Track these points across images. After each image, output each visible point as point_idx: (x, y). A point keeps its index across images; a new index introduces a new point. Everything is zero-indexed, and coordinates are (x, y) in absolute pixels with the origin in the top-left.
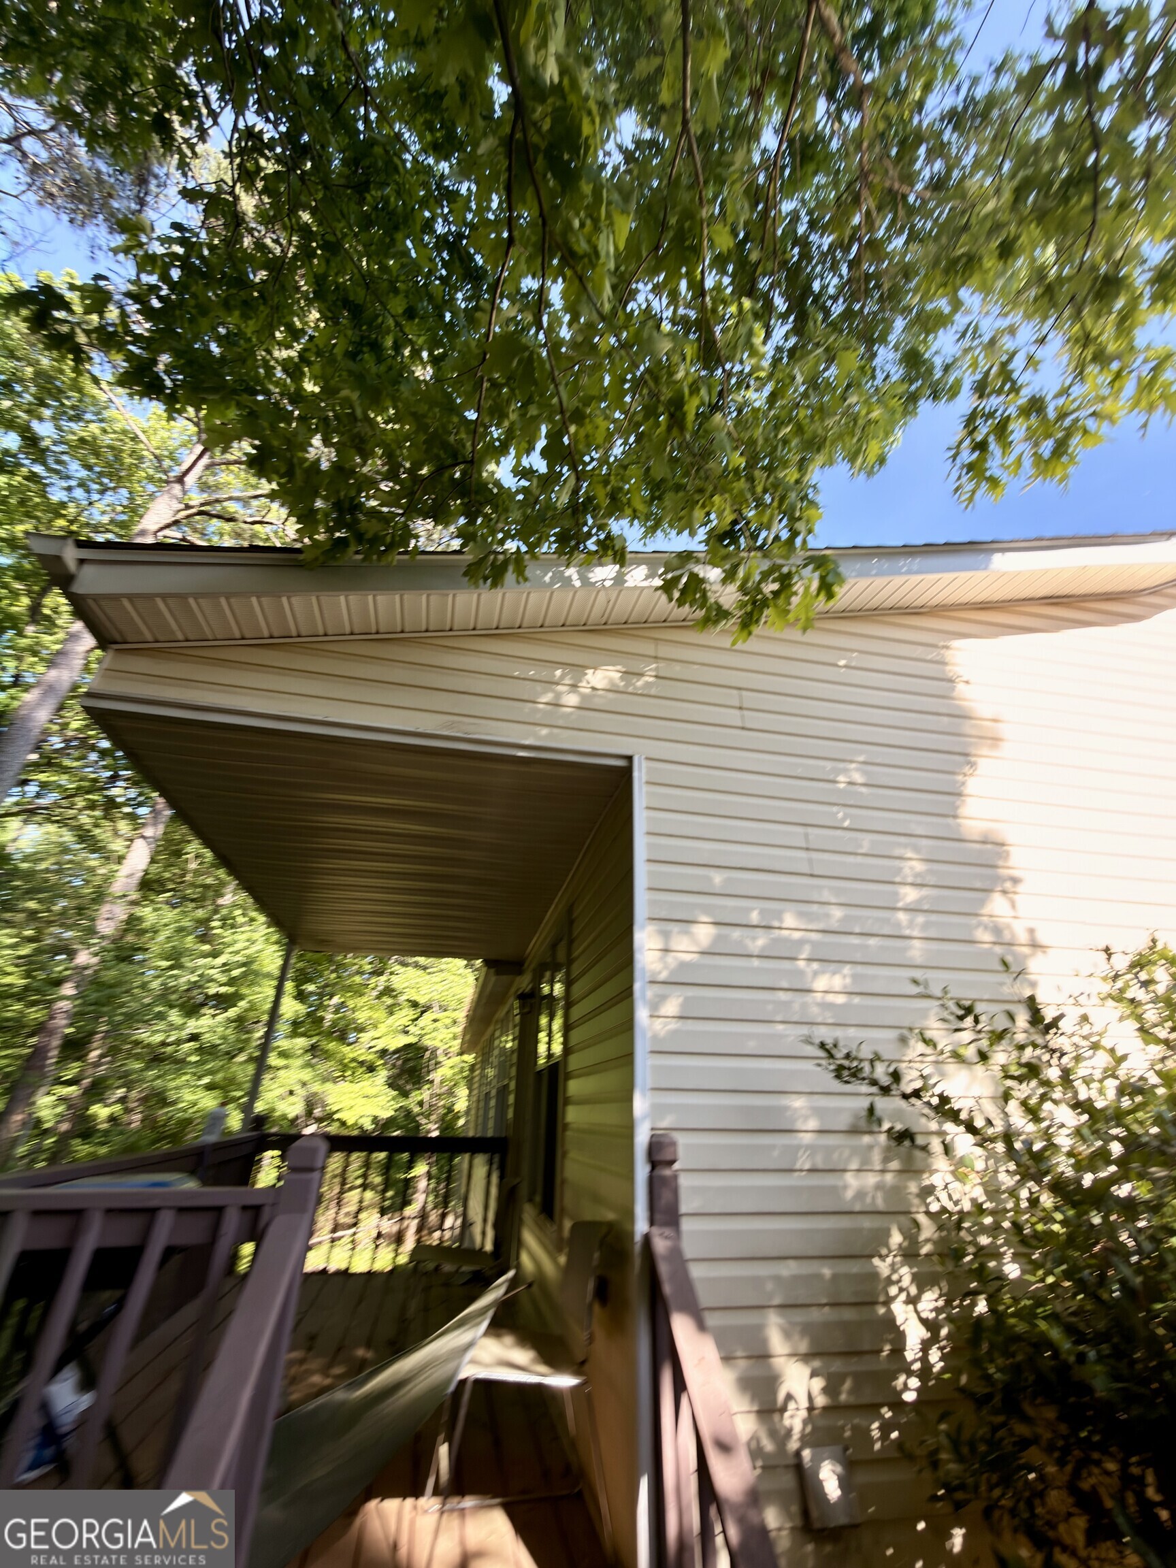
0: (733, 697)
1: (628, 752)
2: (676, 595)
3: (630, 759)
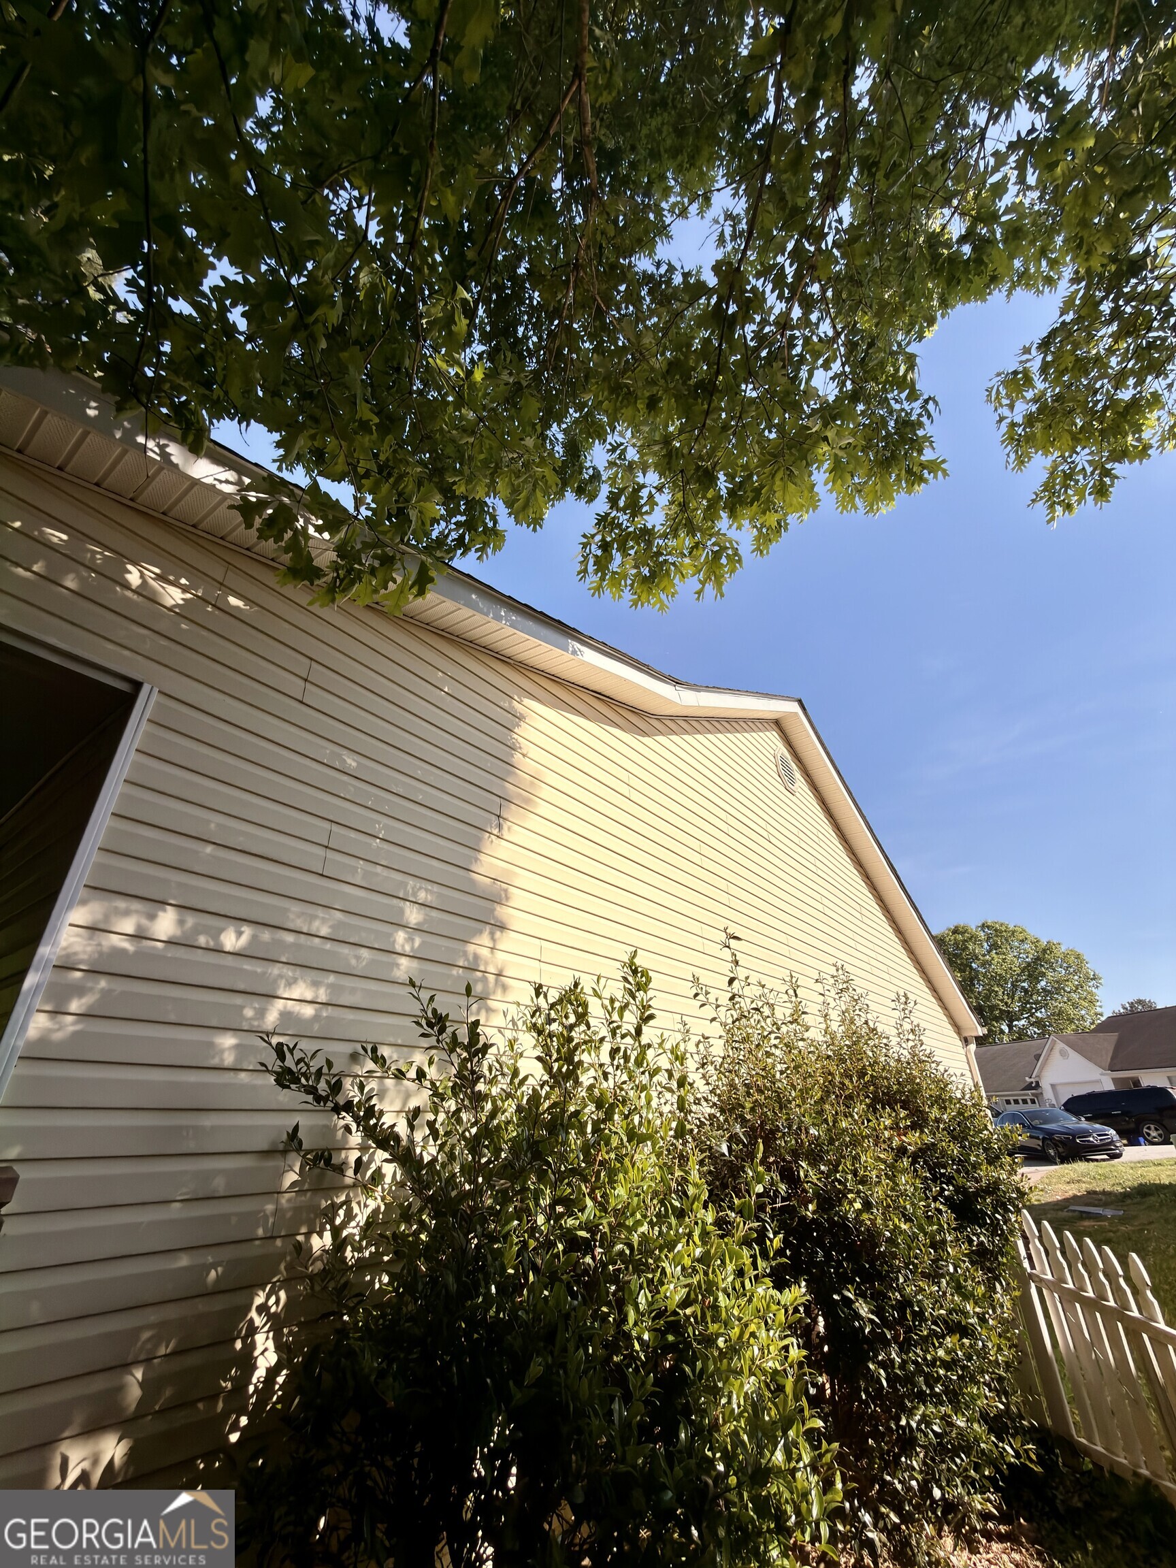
0: (302, 666)
1: (137, 676)
2: (258, 521)
3: (137, 685)
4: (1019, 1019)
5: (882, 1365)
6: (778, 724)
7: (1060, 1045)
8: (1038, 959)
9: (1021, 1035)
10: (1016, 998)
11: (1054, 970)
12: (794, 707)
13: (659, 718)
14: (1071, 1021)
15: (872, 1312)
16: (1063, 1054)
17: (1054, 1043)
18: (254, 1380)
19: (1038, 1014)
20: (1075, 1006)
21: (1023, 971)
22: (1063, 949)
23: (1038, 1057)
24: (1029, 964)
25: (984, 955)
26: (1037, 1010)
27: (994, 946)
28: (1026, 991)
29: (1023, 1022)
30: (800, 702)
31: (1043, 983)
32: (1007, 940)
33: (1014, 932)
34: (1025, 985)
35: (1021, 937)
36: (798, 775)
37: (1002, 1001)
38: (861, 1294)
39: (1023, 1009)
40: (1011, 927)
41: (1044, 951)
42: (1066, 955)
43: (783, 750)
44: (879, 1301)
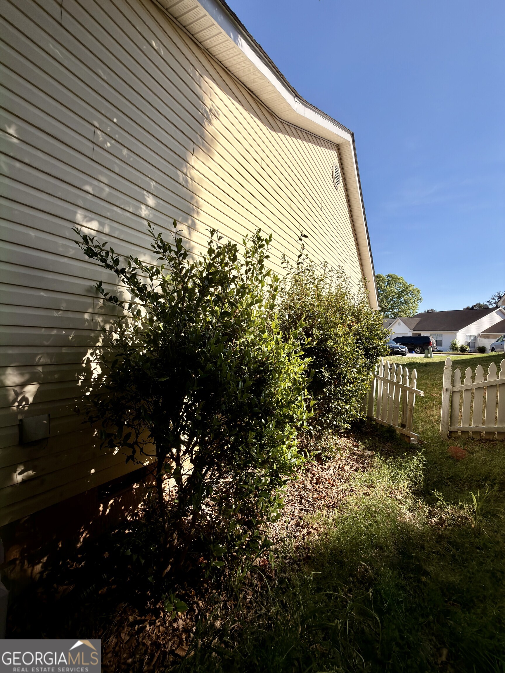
4: (388, 312)
5: (328, 390)
6: (338, 148)
7: (400, 321)
8: (404, 290)
9: (387, 317)
10: (390, 304)
11: (407, 295)
12: (349, 138)
13: (283, 122)
14: (406, 314)
15: (329, 375)
16: (399, 324)
17: (398, 319)
18: (93, 377)
19: (395, 311)
20: (410, 309)
21: (396, 295)
22: (414, 288)
23: (390, 324)
24: (399, 292)
25: (384, 287)
26: (395, 309)
27: (389, 284)
28: (394, 302)
29: (389, 313)
30: (353, 135)
31: (401, 300)
32: (395, 282)
33: (399, 279)
34: (395, 300)
35: (401, 281)
36: (341, 180)
37: (384, 304)
38: (326, 369)
39: (391, 308)
40: (399, 277)
41: (407, 287)
42: (414, 290)
43: (337, 164)
44: (332, 372)
